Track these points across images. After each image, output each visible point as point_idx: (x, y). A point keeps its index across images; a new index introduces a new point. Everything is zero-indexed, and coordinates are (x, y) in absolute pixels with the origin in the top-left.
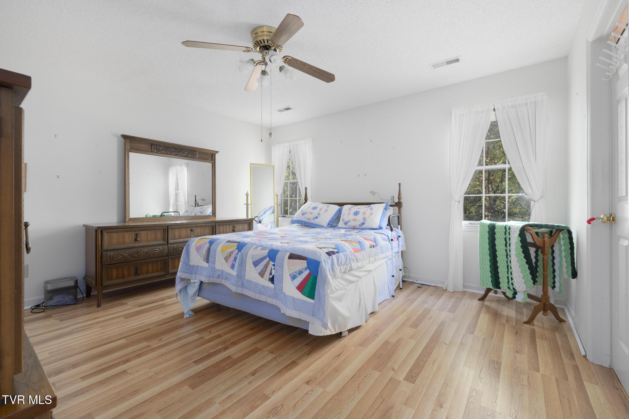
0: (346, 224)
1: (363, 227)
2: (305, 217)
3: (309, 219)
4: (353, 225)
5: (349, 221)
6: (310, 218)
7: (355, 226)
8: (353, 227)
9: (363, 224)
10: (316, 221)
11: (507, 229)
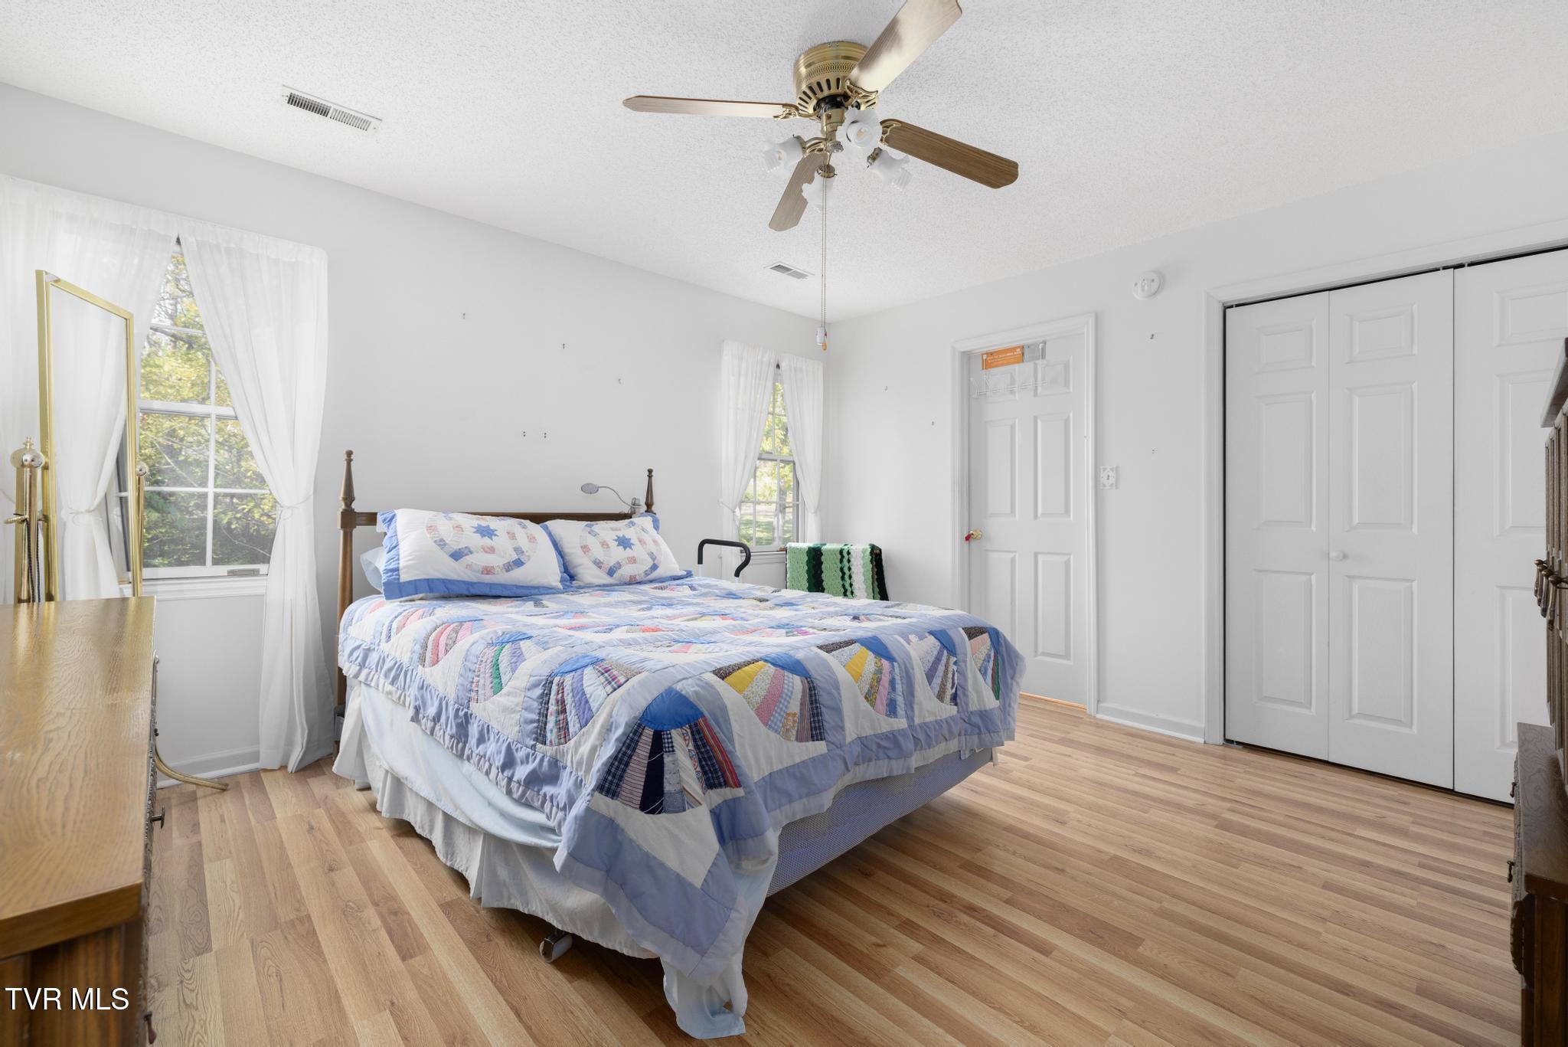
0: (611, 572)
1: (654, 575)
2: (469, 566)
3: (488, 571)
4: (629, 575)
5: (619, 565)
6: (493, 567)
7: (635, 577)
8: (628, 579)
9: (654, 567)
10: (518, 576)
11: (845, 554)
